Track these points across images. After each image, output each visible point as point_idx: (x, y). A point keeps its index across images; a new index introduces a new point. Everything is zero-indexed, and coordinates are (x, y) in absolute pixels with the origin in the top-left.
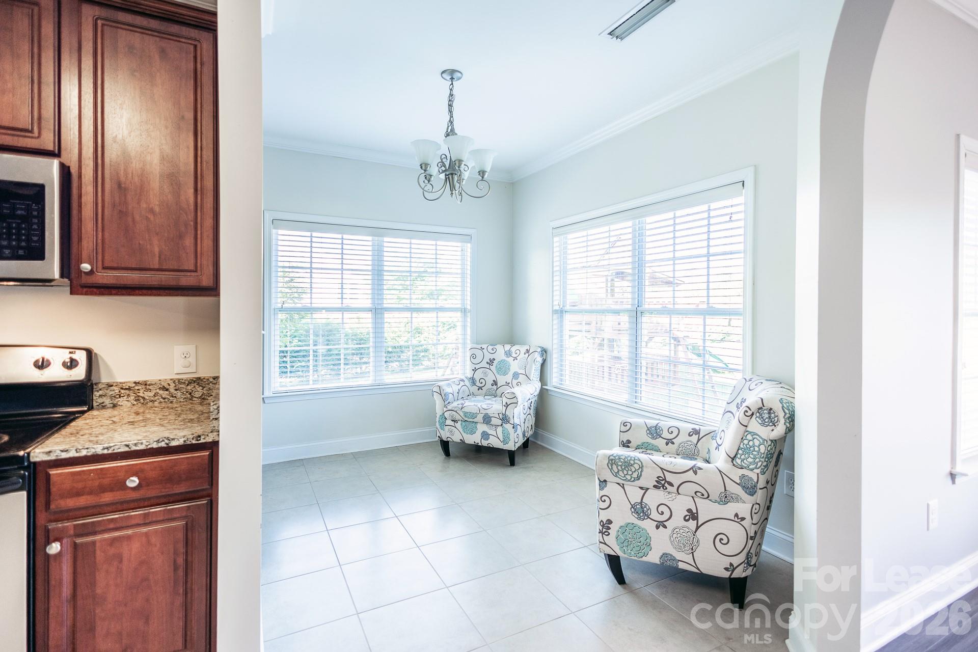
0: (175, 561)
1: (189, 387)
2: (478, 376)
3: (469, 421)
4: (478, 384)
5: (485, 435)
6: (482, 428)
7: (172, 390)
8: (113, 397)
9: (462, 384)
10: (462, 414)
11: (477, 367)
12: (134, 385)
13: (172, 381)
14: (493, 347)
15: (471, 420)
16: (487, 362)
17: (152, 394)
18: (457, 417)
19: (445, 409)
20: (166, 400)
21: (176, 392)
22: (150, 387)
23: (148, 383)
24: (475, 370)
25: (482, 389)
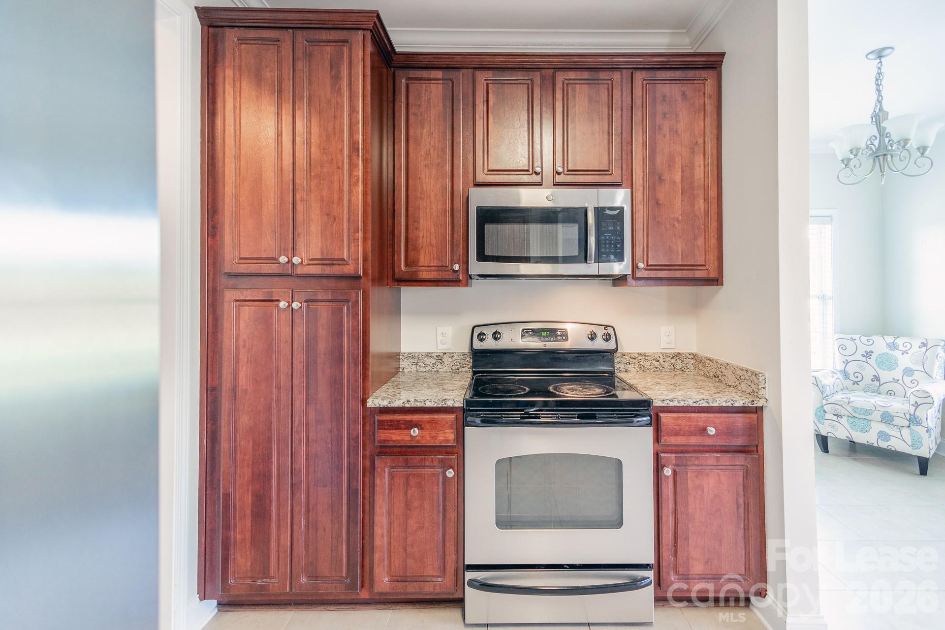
0: (737, 501)
1: (673, 360)
2: (851, 369)
3: (860, 417)
4: (852, 378)
5: (882, 435)
6: (877, 427)
7: (661, 362)
8: (625, 364)
9: (836, 376)
10: (850, 410)
11: (849, 359)
12: (638, 355)
13: (661, 354)
14: (868, 338)
15: (863, 417)
16: (862, 355)
17: (648, 364)
18: (842, 412)
19: (824, 402)
20: (658, 369)
21: (664, 363)
22: (648, 358)
23: (647, 355)
24: (847, 363)
25: (858, 384)
